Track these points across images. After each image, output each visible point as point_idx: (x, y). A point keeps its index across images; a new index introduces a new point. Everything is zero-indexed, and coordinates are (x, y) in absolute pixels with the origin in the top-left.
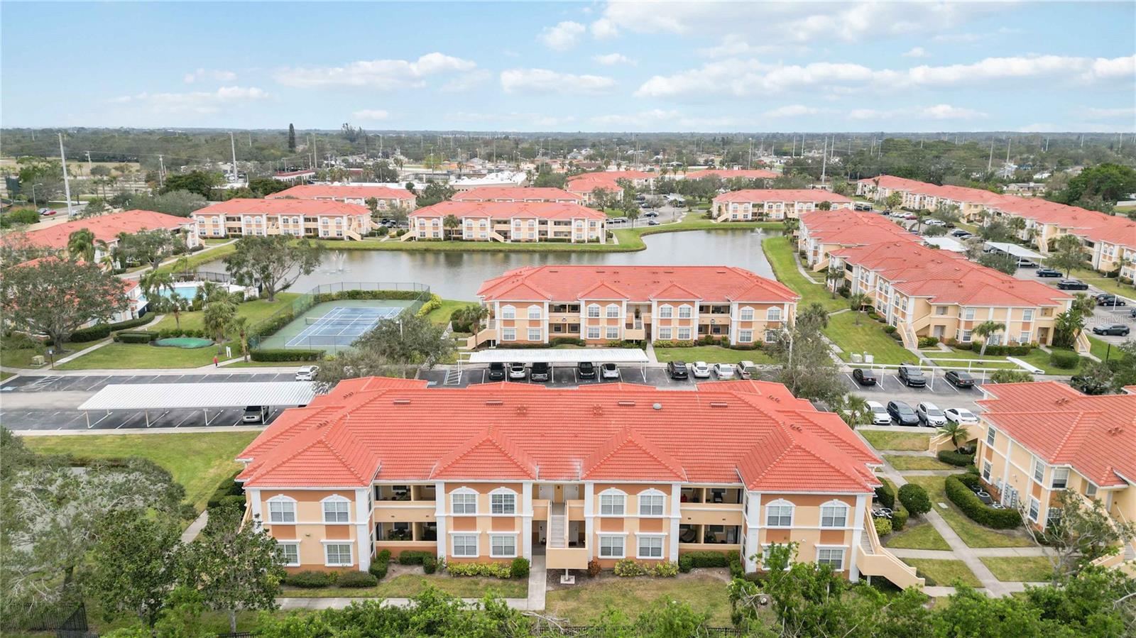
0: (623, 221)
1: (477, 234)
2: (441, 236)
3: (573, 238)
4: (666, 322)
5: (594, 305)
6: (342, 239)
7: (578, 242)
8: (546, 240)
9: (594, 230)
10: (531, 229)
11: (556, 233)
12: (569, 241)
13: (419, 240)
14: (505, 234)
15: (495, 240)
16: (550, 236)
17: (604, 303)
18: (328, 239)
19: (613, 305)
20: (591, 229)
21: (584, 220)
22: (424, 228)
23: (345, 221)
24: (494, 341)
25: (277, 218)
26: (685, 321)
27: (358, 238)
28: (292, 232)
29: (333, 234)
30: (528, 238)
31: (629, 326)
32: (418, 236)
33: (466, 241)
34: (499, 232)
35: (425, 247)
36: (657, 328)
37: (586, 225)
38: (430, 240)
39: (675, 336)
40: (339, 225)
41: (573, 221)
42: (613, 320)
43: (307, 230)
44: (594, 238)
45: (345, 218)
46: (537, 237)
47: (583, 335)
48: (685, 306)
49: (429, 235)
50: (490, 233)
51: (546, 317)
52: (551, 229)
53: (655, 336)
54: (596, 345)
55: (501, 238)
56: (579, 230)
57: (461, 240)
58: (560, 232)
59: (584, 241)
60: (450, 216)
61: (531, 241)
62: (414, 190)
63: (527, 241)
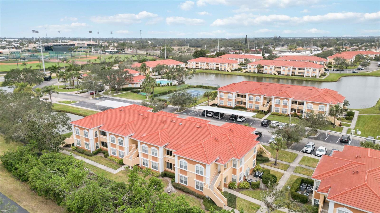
1: (268, 72)
2: (256, 72)
3: (305, 75)
6: (225, 71)
7: (307, 77)
8: (294, 75)
9: (315, 72)
10: (289, 71)
11: (299, 73)
12: (303, 76)
13: (249, 73)
15: (274, 74)
16: (296, 74)
18: (221, 71)
22: (251, 69)
23: (227, 65)
25: (208, 64)
27: (230, 71)
28: (212, 68)
29: (223, 69)
33: (264, 74)
34: (277, 71)
37: (311, 70)
38: (252, 73)
40: (225, 67)
41: (306, 69)
43: (217, 68)
44: (314, 76)
46: (291, 74)
50: (273, 71)
52: (297, 71)
55: (277, 74)
56: (308, 72)
59: (309, 77)
60: (259, 65)
61: (288, 75)
63: (286, 75)
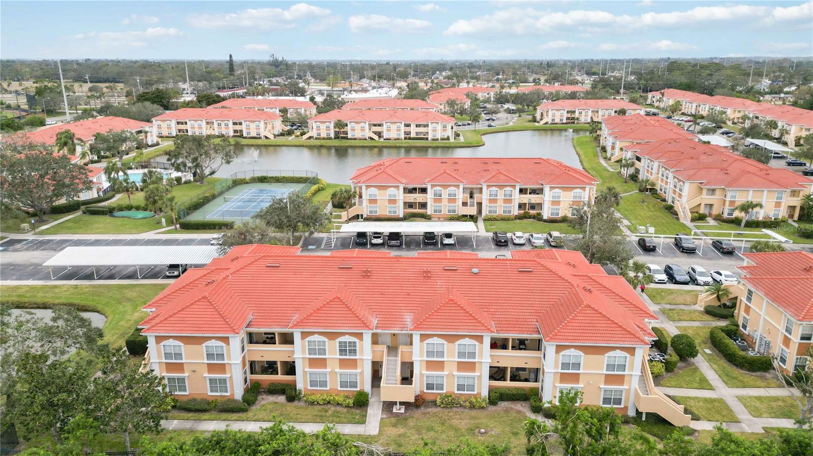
0: (469, 124)
1: (358, 134)
2: (332, 136)
3: (430, 137)
4: (493, 201)
5: (438, 188)
6: (260, 138)
7: (433, 140)
8: (410, 139)
9: (446, 130)
10: (398, 130)
11: (417, 134)
12: (427, 139)
13: (316, 139)
14: (379, 134)
15: (371, 138)
16: (413, 135)
17: (445, 187)
18: (250, 138)
19: (452, 188)
20: (444, 130)
21: (438, 123)
22: (319, 130)
23: (262, 124)
24: (362, 215)
25: (213, 122)
26: (508, 201)
27: (271, 137)
28: (224, 133)
29: (253, 134)
30: (396, 137)
31: (465, 204)
32: (315, 136)
33: (351, 139)
34: (375, 133)
35: (320, 144)
36: (487, 205)
37: (439, 127)
38: (324, 139)
39: (500, 212)
40: (258, 128)
41: (430, 124)
42: (452, 200)
43: (235, 131)
44: (446, 137)
45: (262, 122)
46: (403, 136)
47: (429, 211)
48: (508, 189)
49: (324, 135)
50: (368, 134)
51: (401, 197)
52: (413, 131)
53: (484, 213)
54: (439, 218)
55: (376, 137)
56: (434, 131)
57: (346, 138)
58: (420, 133)
59: (438, 140)
60: (339, 121)
61: (398, 139)
62: (315, 102)
63: (395, 140)
